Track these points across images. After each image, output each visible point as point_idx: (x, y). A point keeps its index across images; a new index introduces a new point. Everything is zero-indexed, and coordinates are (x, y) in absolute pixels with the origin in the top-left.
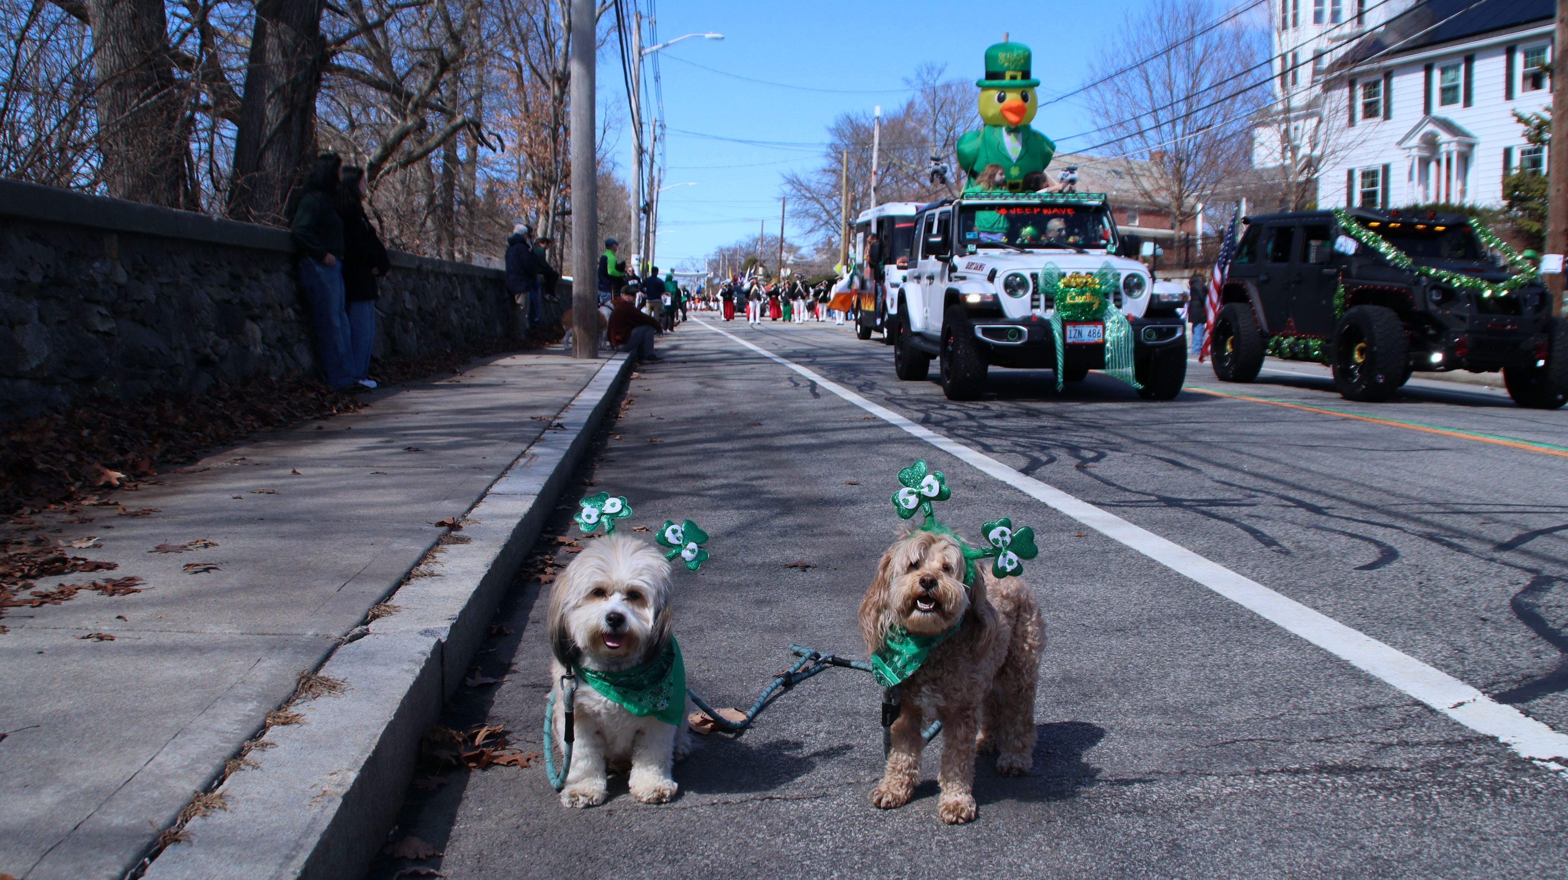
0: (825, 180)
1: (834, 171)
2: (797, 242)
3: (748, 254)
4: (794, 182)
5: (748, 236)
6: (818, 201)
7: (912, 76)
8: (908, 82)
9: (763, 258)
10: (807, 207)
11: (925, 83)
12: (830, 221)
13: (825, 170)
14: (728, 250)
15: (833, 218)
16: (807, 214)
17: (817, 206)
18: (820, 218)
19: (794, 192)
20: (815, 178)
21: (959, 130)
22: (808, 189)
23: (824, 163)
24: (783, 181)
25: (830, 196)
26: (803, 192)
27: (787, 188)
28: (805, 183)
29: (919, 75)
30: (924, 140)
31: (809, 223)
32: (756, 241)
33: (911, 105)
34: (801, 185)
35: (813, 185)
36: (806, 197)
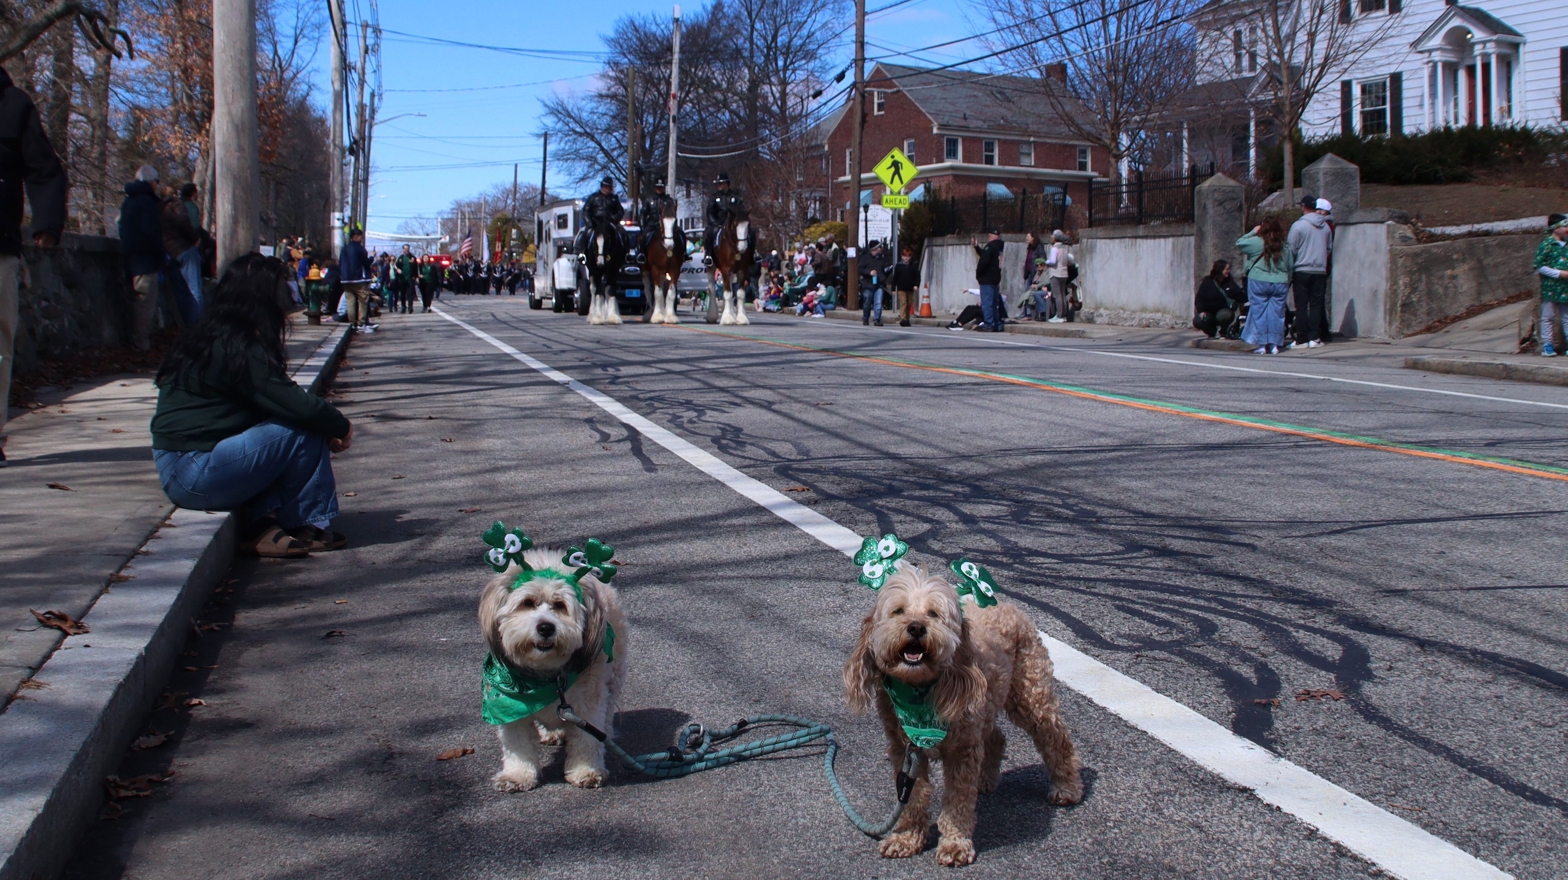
0: (602, 109)
1: (614, 97)
3: (496, 211)
5: (496, 187)
6: (592, 138)
10: (579, 145)
12: (610, 163)
13: (601, 96)
14: (469, 205)
15: (613, 160)
16: (577, 156)
17: (592, 144)
18: (596, 161)
19: (560, 125)
20: (589, 106)
21: (782, 39)
22: (578, 122)
23: (600, 86)
24: (543, 110)
25: (609, 130)
26: (573, 125)
27: (550, 121)
28: (575, 113)
30: (738, 51)
31: (581, 168)
32: (507, 193)
34: (570, 116)
35: (584, 115)
36: (576, 132)
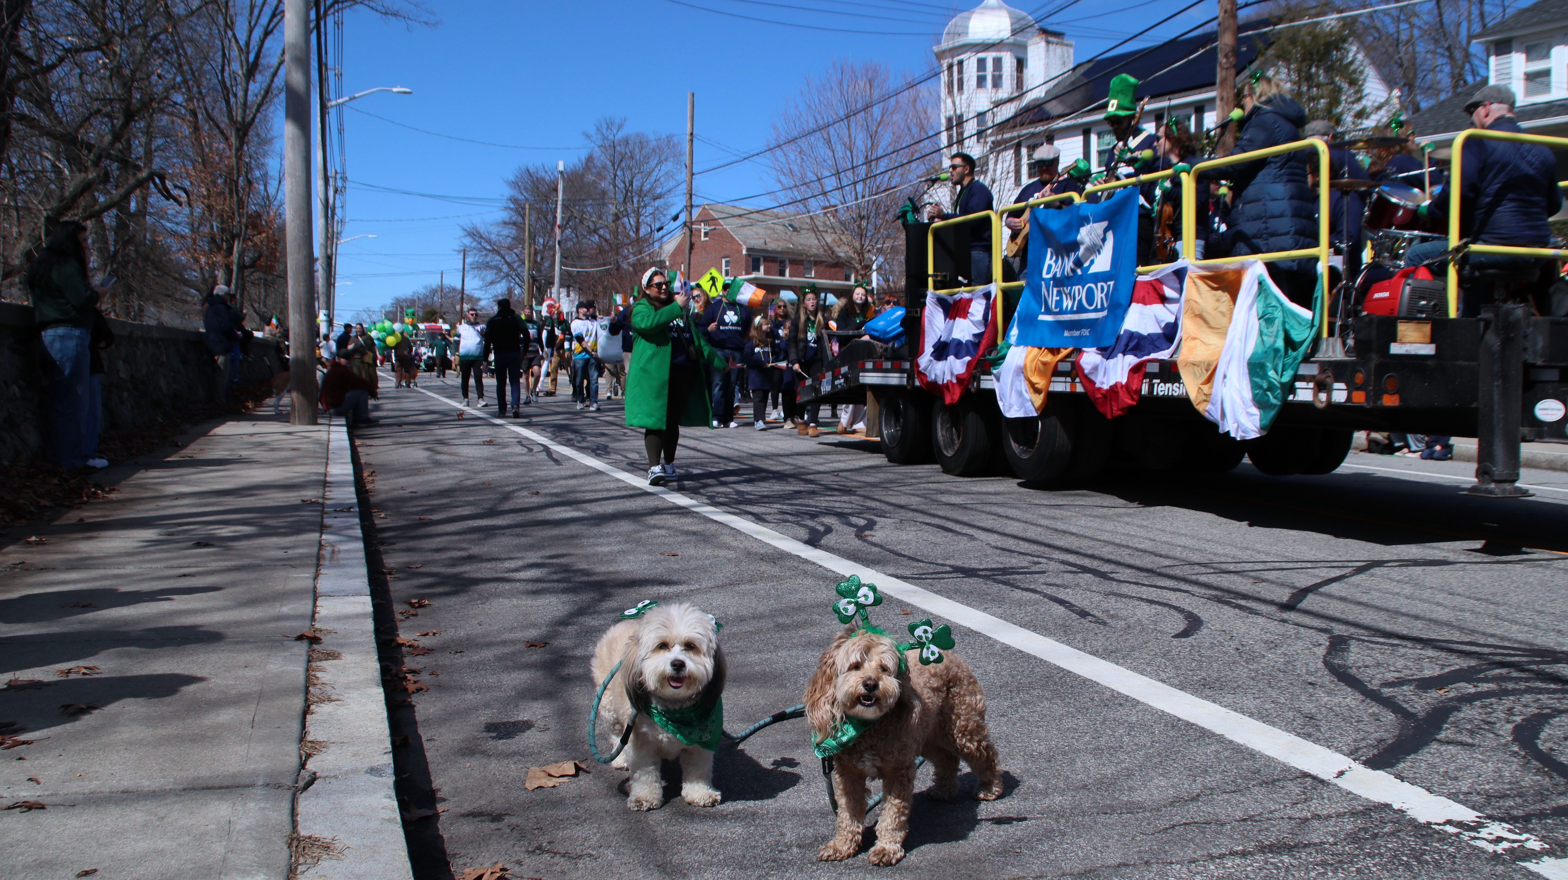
0: (505, 232)
1: (515, 224)
2: (477, 294)
3: (425, 305)
4: (474, 234)
5: (426, 287)
6: (499, 253)
7: (592, 131)
8: (588, 136)
9: (443, 310)
10: (488, 259)
11: (604, 138)
12: (512, 272)
13: (505, 223)
14: (406, 300)
15: (515, 270)
16: (487, 266)
17: (498, 258)
18: (500, 270)
19: (474, 244)
20: (495, 230)
21: (636, 184)
22: (489, 242)
23: (504, 215)
24: (462, 233)
25: (510, 248)
26: (484, 244)
27: (467, 241)
28: (486, 235)
29: (598, 130)
30: (604, 193)
31: (490, 275)
32: (434, 292)
33: (590, 159)
34: (481, 237)
35: (493, 237)
36: (487, 250)
